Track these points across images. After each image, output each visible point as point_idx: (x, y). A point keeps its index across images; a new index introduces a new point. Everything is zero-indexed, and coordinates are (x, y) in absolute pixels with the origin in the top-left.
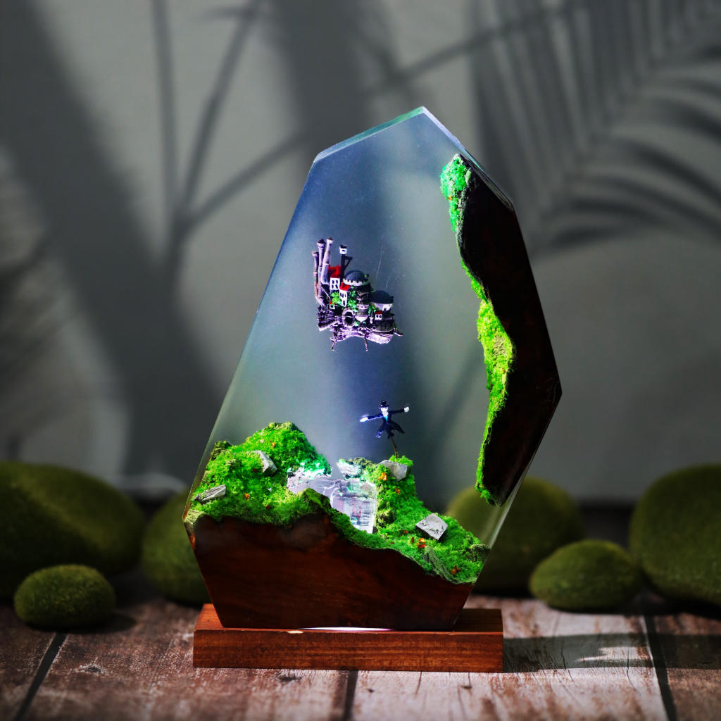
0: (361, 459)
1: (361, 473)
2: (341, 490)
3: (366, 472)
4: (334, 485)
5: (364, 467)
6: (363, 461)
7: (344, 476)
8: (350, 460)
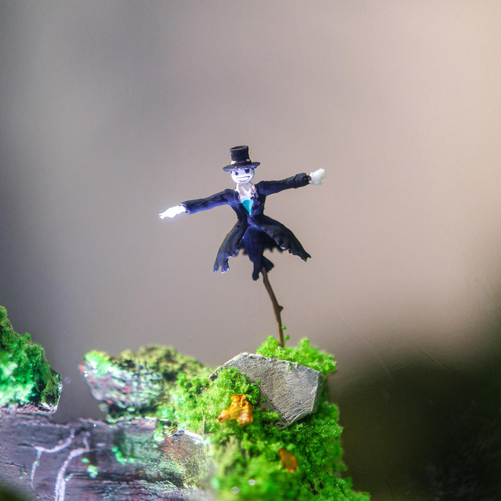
0: (160, 352)
1: (163, 397)
2: (93, 458)
3: (177, 394)
4: (69, 441)
5: (170, 377)
6: (169, 357)
7: (103, 407)
8: (126, 355)
